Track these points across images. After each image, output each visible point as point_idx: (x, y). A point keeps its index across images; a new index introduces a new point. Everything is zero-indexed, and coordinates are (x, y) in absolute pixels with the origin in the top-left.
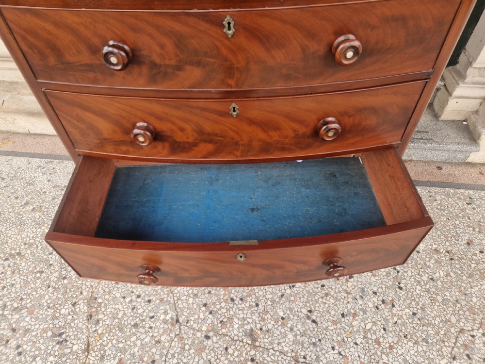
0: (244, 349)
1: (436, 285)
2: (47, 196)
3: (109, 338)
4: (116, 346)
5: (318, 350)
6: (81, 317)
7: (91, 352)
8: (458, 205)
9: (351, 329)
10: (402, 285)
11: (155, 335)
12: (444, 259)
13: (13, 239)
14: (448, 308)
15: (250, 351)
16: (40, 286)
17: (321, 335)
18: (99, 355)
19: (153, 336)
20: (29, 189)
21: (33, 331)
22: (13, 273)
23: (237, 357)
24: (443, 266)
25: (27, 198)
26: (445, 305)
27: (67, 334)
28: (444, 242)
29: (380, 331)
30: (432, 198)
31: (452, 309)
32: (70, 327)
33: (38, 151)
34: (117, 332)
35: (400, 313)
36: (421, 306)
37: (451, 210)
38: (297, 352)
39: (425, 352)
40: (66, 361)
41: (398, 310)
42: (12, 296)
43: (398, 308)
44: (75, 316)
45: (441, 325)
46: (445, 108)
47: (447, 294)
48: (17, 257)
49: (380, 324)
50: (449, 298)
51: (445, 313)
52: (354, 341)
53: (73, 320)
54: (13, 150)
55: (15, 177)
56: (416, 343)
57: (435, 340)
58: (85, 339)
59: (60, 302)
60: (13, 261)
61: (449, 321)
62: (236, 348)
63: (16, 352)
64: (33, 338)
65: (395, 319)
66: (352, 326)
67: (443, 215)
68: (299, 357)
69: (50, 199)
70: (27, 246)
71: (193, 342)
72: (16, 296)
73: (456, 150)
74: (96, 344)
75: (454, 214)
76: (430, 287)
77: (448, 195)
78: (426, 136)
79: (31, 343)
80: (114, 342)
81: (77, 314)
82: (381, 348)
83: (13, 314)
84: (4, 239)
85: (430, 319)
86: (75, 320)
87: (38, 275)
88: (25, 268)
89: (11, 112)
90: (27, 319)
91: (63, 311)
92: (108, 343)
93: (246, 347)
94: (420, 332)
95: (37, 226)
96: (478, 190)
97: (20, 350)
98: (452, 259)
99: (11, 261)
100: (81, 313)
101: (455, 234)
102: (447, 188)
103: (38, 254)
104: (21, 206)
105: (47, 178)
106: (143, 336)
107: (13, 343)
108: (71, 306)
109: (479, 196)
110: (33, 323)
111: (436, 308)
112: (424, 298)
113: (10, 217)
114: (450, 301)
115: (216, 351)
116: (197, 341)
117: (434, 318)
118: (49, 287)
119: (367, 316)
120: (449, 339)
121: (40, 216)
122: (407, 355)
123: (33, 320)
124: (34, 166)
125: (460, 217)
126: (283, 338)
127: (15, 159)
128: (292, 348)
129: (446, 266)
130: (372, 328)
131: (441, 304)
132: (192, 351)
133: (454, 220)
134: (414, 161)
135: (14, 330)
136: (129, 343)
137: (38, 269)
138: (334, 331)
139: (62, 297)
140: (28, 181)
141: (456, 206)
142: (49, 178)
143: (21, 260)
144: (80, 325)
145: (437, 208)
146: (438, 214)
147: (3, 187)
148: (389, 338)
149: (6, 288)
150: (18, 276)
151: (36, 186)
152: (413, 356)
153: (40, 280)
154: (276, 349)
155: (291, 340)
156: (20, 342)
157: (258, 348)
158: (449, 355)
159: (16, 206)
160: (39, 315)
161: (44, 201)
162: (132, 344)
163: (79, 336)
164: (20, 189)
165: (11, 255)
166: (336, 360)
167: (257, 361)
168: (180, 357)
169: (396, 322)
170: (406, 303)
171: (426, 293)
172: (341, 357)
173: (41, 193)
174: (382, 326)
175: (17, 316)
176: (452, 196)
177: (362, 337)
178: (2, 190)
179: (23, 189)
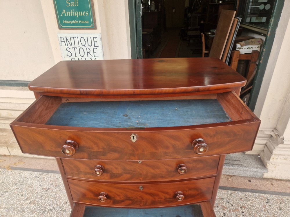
2: (38, 194)
8: (261, 203)
20: (29, 190)
25: (27, 196)
30: (247, 199)
33: (36, 168)
37: (258, 206)
54: (23, 167)
55: (23, 183)
67: (254, 210)
69: (40, 196)
73: (256, 172)
75: (260, 209)
77: (255, 197)
78: (239, 163)
95: (31, 213)
96: (271, 194)
102: (254, 193)
104: (24, 200)
105: (39, 184)
109: (272, 198)
113: (17, 207)
121: (33, 207)
124: (33, 176)
127: (24, 172)
133: (260, 213)
134: (236, 176)
140: (29, 185)
142: (40, 183)
145: (250, 205)
146: (251, 209)
147: (16, 189)
151: (33, 188)
159: (21, 200)
161: (36, 198)
164: (24, 190)
173: (36, 193)
176: (257, 198)
178: (15, 190)
179: (26, 190)
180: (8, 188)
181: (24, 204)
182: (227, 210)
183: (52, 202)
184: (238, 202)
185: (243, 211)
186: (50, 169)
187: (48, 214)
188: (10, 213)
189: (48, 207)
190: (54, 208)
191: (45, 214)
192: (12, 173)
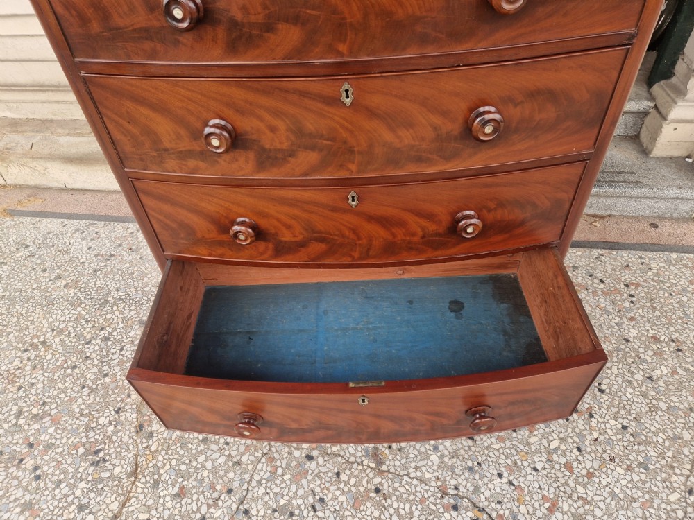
0: (364, 475)
1: (656, 386)
2: (86, 267)
3: (166, 457)
4: (177, 468)
5: (477, 477)
6: (127, 428)
7: (140, 476)
8: (685, 275)
9: (527, 448)
10: (604, 387)
11: (233, 453)
12: (667, 349)
13: (36, 324)
14: (677, 419)
15: (373, 478)
16: (71, 386)
17: (481, 456)
18: (152, 482)
19: (230, 455)
20: (62, 258)
21: (58, 447)
22: (34, 368)
23: (354, 486)
24: (666, 360)
25: (58, 271)
26: (672, 415)
27: (107, 451)
28: (666, 326)
29: (571, 452)
30: (644, 266)
31: (683, 421)
32: (112, 442)
33: (75, 211)
34: (178, 450)
35: (603, 425)
36: (634, 416)
37: (674, 281)
38: (445, 480)
39: (644, 483)
40: (102, 488)
41: (598, 422)
42: (31, 399)
43: (600, 420)
44: (119, 427)
45: (667, 443)
46: (658, 139)
47: (674, 398)
48: (40, 347)
49: (572, 441)
50: (677, 404)
51: (673, 426)
52: (532, 466)
53: (116, 432)
54: (43, 209)
55: (44, 243)
56: (629, 468)
57: (658, 466)
58: (132, 459)
59: (98, 407)
60: (35, 353)
61: (679, 438)
62: (352, 473)
63: (33, 475)
64: (57, 456)
65: (596, 435)
66: (528, 444)
67: (661, 289)
68: (448, 487)
69: (91, 271)
70: (55, 332)
71: (288, 465)
72: (36, 399)
74: (147, 465)
75: (680, 287)
76: (647, 389)
77: (669, 262)
78: (631, 179)
79: (55, 463)
80: (174, 462)
81: (122, 424)
82: (574, 476)
83: (32, 423)
84: (24, 323)
85: (650, 435)
86: (118, 431)
87: (69, 371)
88: (51, 362)
89: (41, 158)
90: (51, 431)
91: (102, 420)
92: (165, 465)
93: (368, 471)
94: (634, 454)
95: (71, 306)
97: (38, 472)
98: (679, 350)
99: (32, 354)
100: (127, 423)
101: (682, 315)
102: (666, 252)
103: (70, 344)
104: (50, 281)
105: (87, 245)
106: (215, 456)
107: (29, 463)
108: (113, 413)
110: (58, 436)
111: (658, 418)
112: (638, 405)
113: (33, 295)
114: (680, 410)
115: (322, 478)
116: (294, 463)
117: (656, 433)
118: (83, 387)
119: (551, 430)
120: (682, 463)
121: (75, 294)
122: (615, 486)
123: (59, 431)
124: (70, 230)
125: (689, 292)
126: (424, 460)
127: (45, 221)
128: (438, 474)
129: (670, 359)
130: (559, 447)
131: (665, 414)
132: (287, 477)
133: (680, 296)
134: (615, 216)
135: (31, 445)
136: (194, 464)
137: (69, 363)
138: (501, 451)
139: (101, 401)
140: (60, 249)
141: (681, 277)
142: (90, 244)
143: (46, 351)
144: (126, 439)
145: (653, 280)
146: (655, 288)
147: (26, 257)
148: (587, 462)
149: (23, 389)
150: (41, 372)
151: (71, 255)
152: (624, 488)
153: (71, 377)
154: (412, 475)
155: (436, 463)
156: (39, 462)
157: (386, 474)
158: (683, 488)
159: (43, 281)
160: (67, 425)
161: (81, 275)
162: (199, 466)
163: (123, 454)
164: (49, 259)
165: (32, 345)
166: (504, 492)
167: (385, 492)
168: (269, 484)
169: (596, 440)
170: (610, 412)
171: (641, 397)
172: (513, 488)
173: (79, 264)
174: (575, 445)
175: (37, 426)
176: (674, 263)
177: (544, 459)
178: (24, 260)
179: (54, 260)
180: (6, 256)
181: (50, 289)
182: (586, 292)
183: (122, 283)
184: (618, 273)
185: (632, 292)
186: (111, 213)
187: (115, 308)
188: (18, 307)
189: (112, 295)
190: (129, 295)
191: (105, 309)
192: (13, 223)
